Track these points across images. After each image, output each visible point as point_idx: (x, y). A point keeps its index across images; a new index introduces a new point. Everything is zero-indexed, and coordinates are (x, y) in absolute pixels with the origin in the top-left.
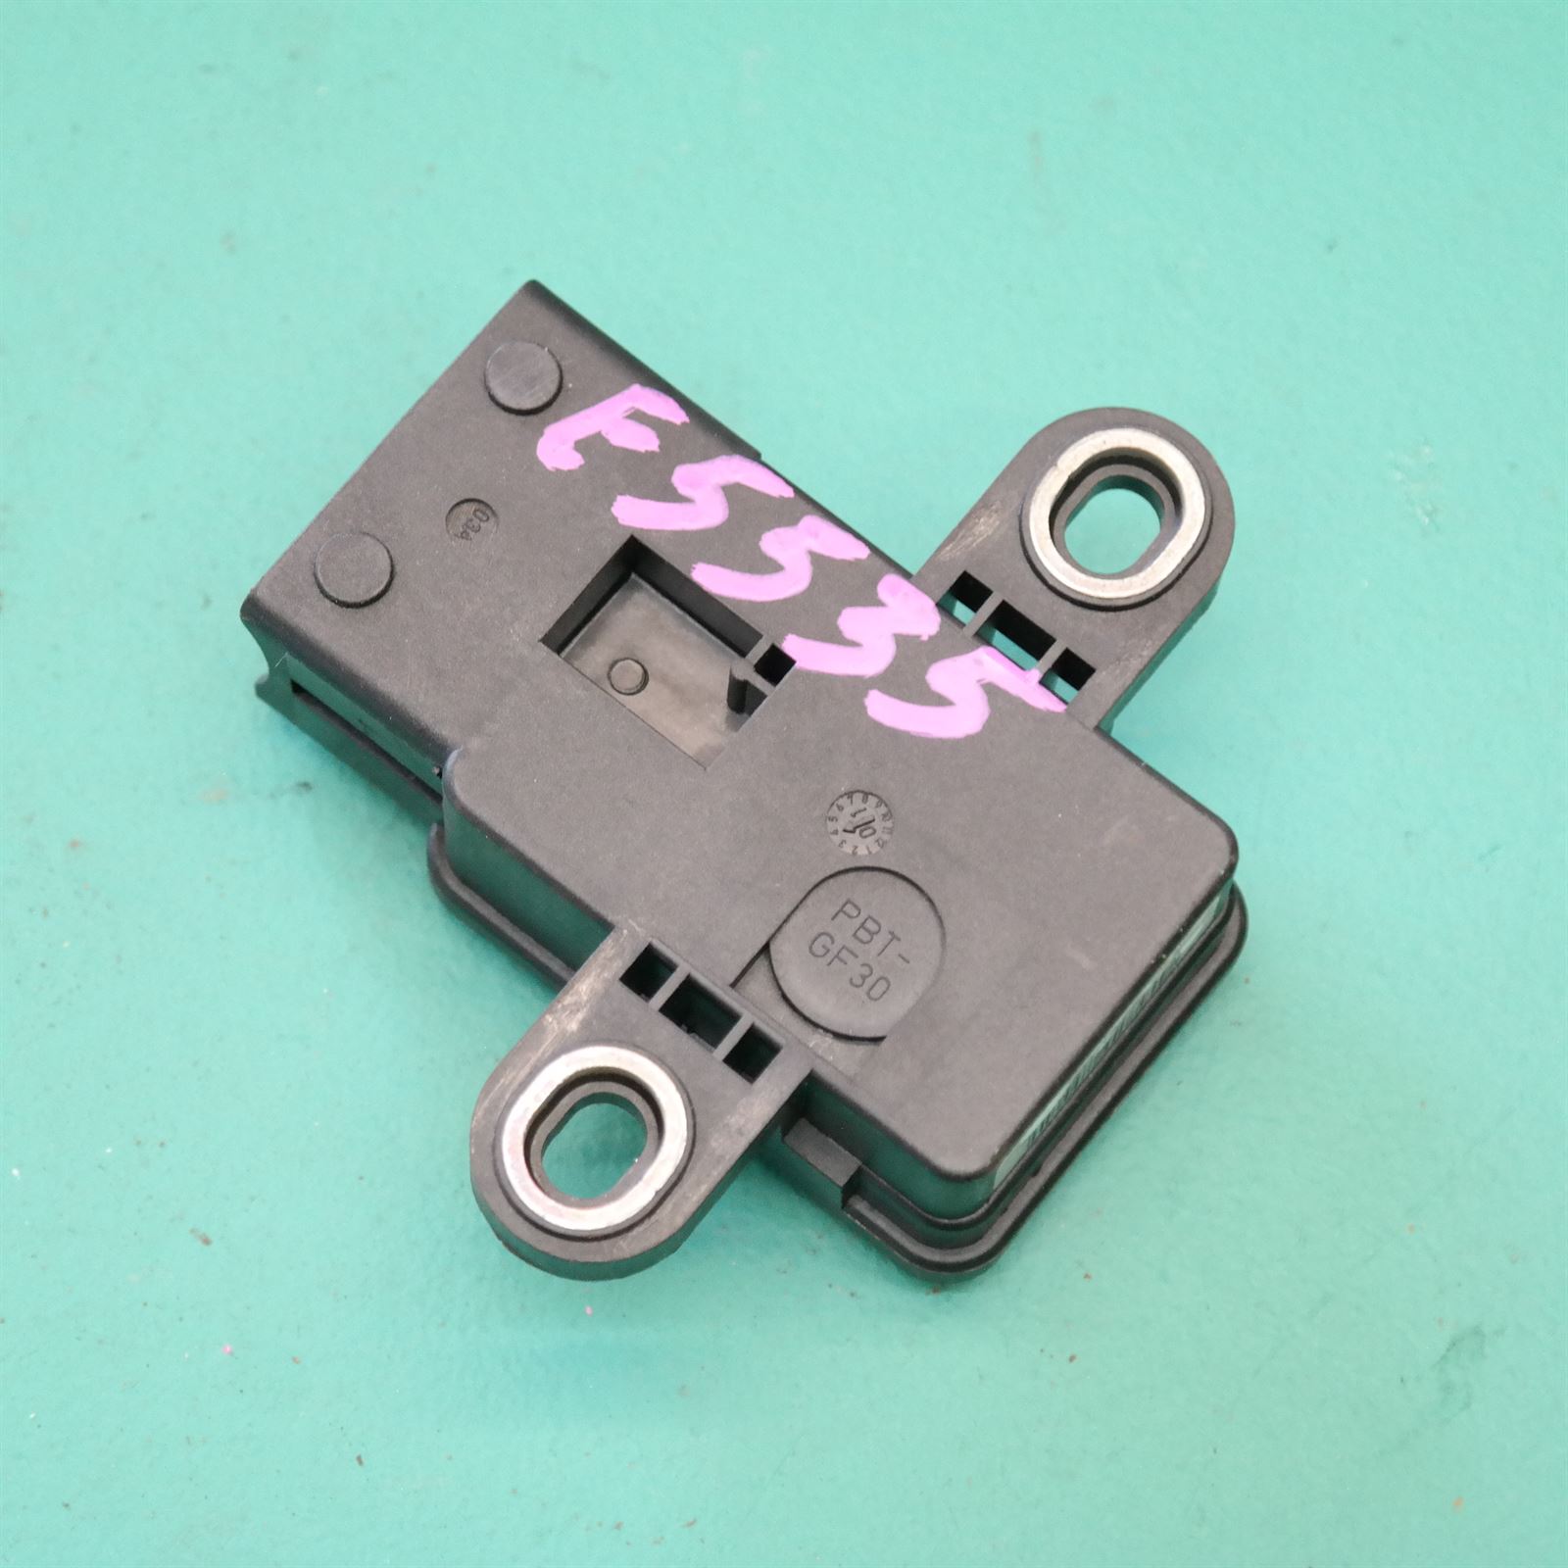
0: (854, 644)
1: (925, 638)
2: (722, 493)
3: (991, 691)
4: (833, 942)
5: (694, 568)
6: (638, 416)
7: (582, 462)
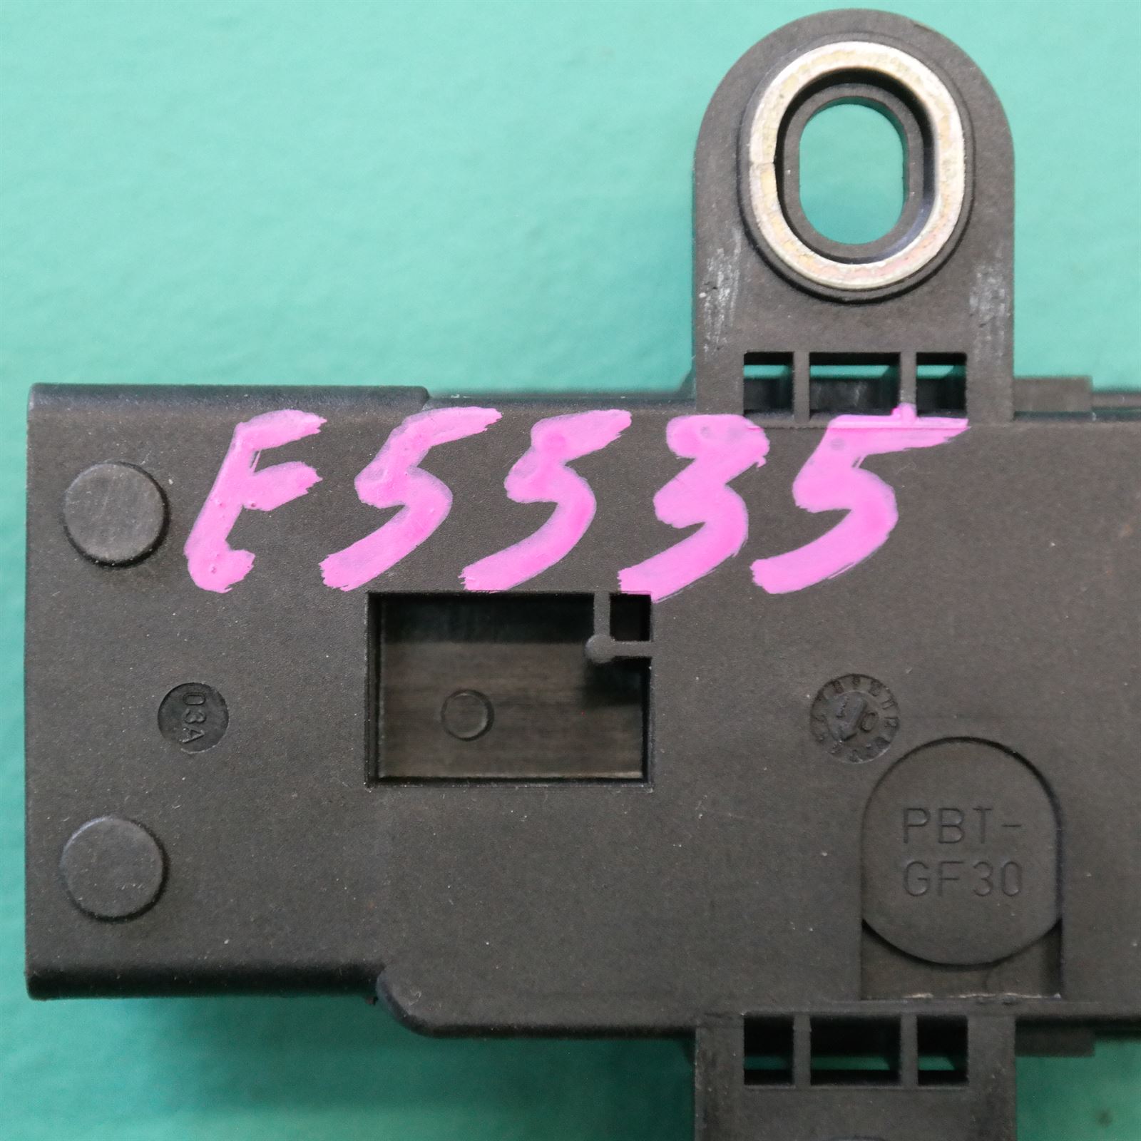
0: (694, 528)
1: (762, 462)
2: (424, 473)
3: (876, 464)
4: (926, 867)
5: (463, 579)
6: (269, 458)
7: (253, 556)
